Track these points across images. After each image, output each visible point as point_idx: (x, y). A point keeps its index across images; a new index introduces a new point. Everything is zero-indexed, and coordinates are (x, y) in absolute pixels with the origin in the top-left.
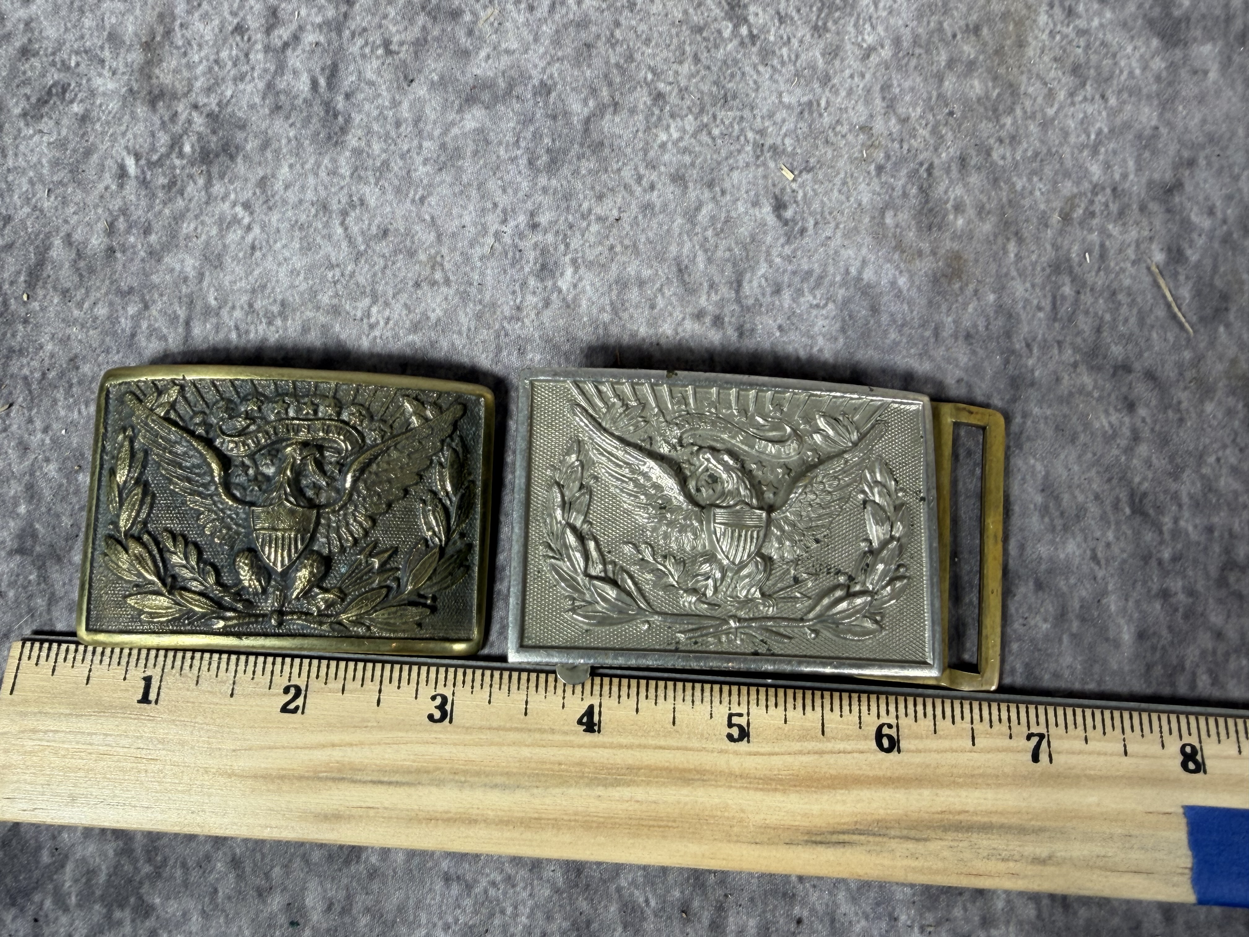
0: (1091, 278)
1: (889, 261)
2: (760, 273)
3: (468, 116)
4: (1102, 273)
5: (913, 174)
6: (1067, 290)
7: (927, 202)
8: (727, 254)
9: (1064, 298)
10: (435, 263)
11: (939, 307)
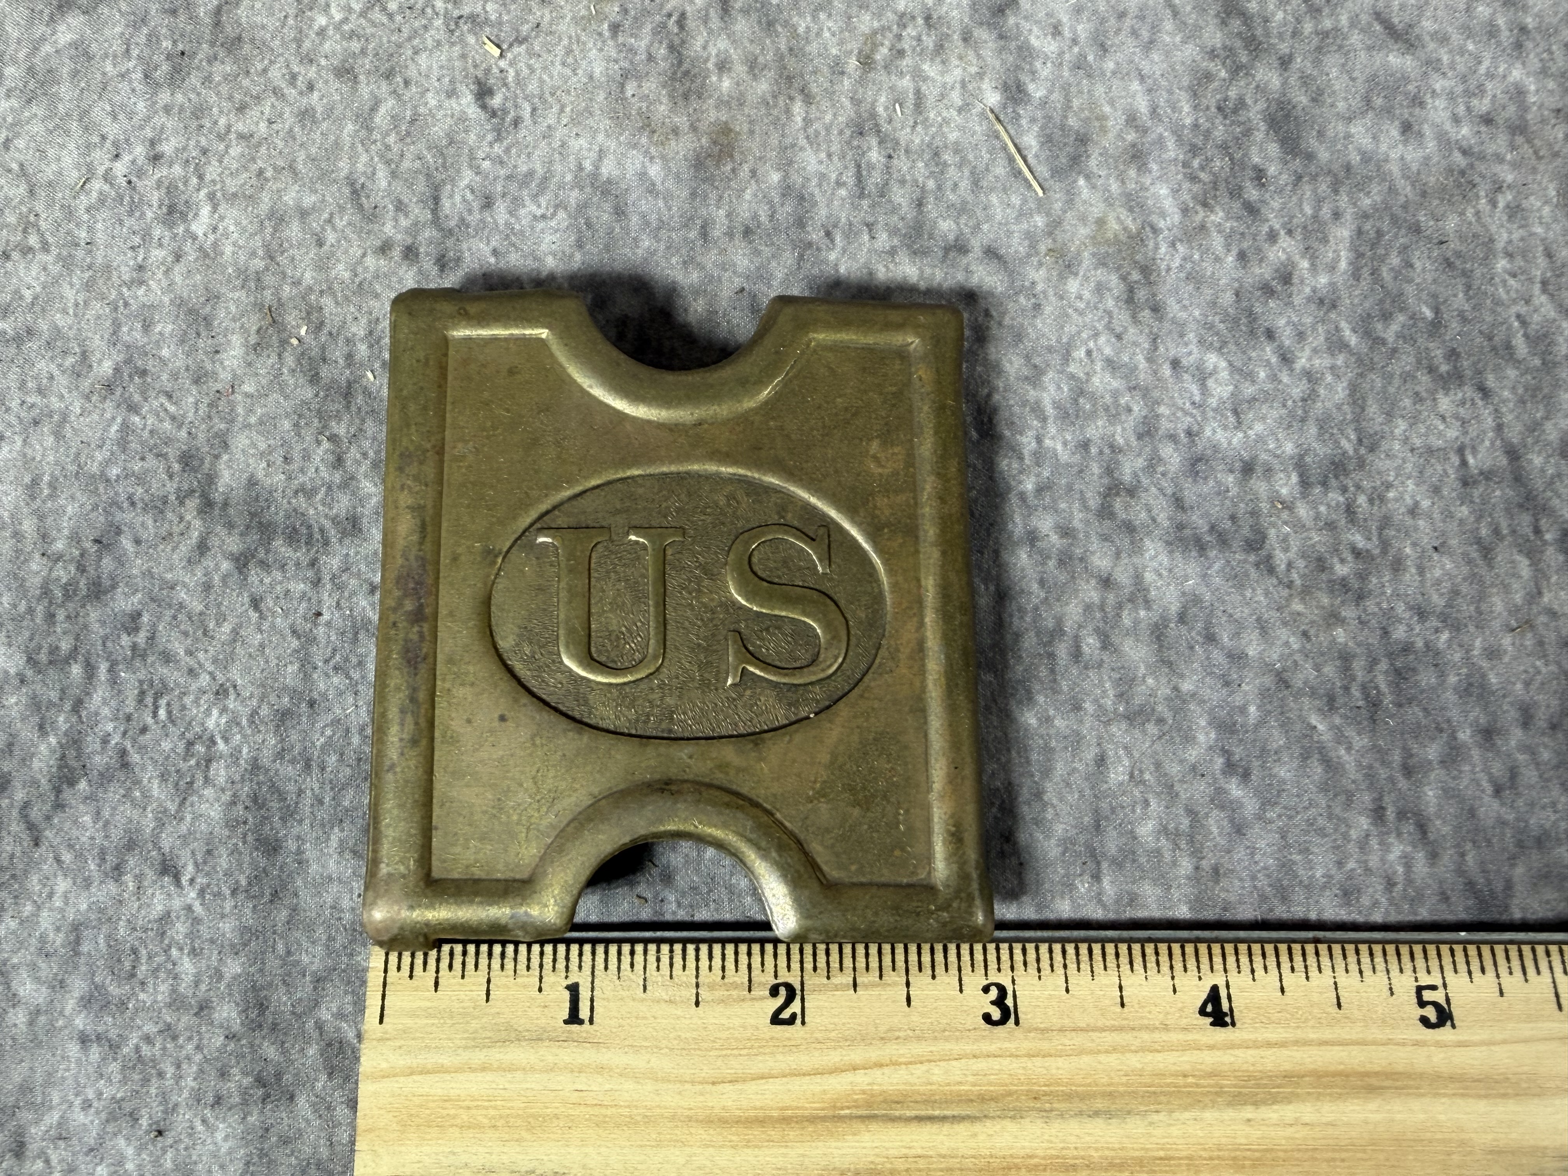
0: (904, 135)
1: (635, 146)
2: (463, 183)
3: (62, 28)
4: (919, 128)
5: (660, 29)
6: (875, 156)
7: (680, 63)
8: (418, 164)
9: (871, 167)
10: (27, 226)
11: (706, 196)
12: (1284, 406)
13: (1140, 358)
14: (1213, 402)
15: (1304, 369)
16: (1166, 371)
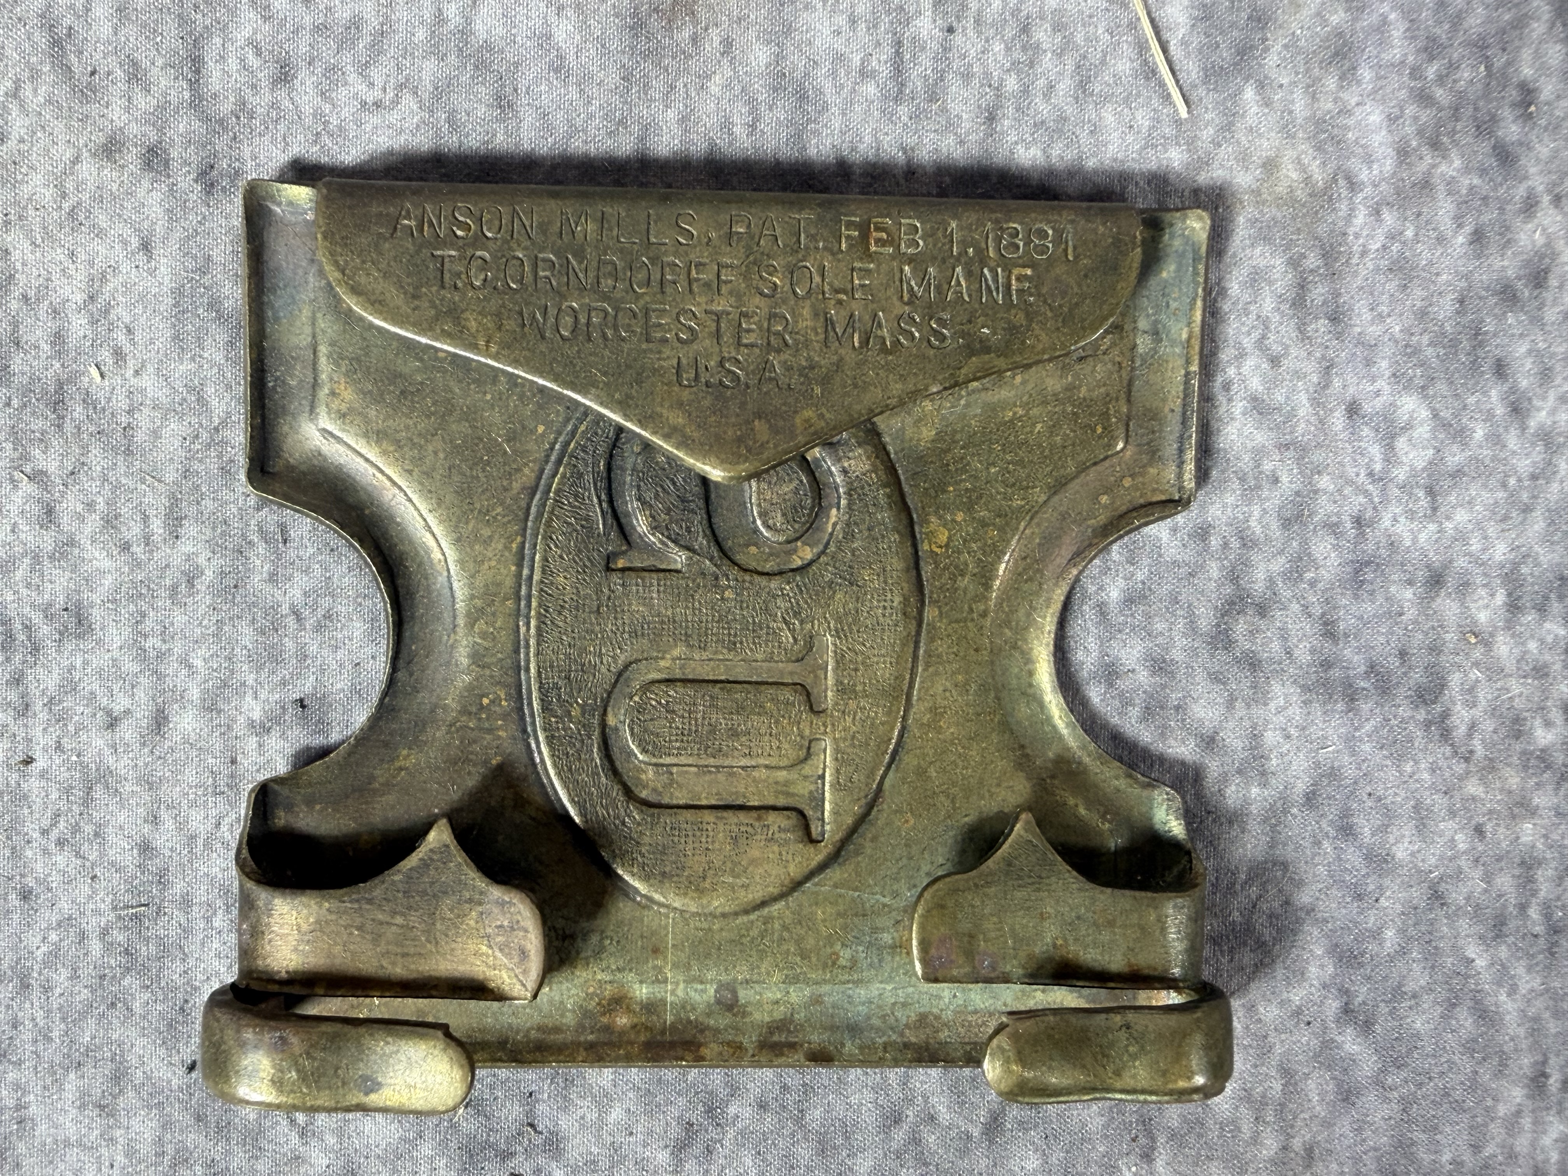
12: (1504, 485)
13: (1303, 398)
14: (1401, 474)
15: (1541, 427)
16: (1338, 420)
